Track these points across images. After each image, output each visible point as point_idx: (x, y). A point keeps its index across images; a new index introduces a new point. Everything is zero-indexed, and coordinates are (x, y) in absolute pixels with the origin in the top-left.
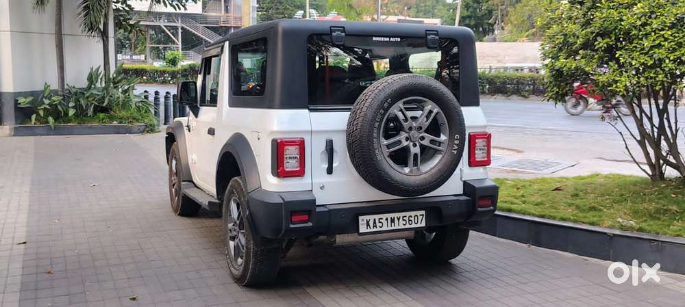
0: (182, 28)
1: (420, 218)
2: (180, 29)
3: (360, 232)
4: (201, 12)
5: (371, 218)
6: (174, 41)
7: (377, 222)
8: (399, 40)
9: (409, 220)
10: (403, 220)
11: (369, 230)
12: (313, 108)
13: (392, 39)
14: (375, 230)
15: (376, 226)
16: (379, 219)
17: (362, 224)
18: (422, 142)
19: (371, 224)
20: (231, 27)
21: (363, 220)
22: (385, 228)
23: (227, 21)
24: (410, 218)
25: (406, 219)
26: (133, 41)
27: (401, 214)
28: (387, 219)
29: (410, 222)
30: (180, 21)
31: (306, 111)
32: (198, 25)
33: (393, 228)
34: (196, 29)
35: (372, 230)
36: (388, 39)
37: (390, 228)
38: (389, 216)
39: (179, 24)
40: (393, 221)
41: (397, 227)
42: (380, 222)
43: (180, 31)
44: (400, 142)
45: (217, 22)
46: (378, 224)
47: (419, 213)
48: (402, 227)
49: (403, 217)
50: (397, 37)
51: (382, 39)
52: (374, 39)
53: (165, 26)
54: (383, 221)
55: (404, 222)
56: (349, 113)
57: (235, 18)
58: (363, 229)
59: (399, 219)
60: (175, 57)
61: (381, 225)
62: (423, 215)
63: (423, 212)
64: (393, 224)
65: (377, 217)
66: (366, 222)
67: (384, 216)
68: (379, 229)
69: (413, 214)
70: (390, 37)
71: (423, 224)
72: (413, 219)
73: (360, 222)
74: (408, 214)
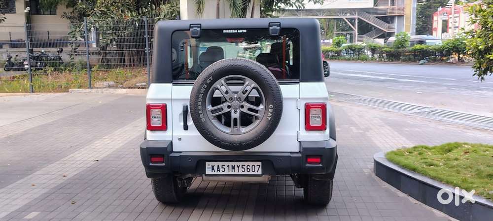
0: (359, 19)
1: (257, 168)
2: (357, 20)
3: (207, 173)
4: (372, 7)
5: (216, 164)
6: (352, 29)
7: (220, 167)
8: (245, 31)
9: (247, 169)
10: (242, 168)
11: (213, 173)
12: (175, 82)
14: (218, 173)
15: (219, 170)
16: (222, 165)
17: (208, 168)
18: (242, 110)
19: (216, 168)
20: (395, 16)
21: (209, 165)
22: (226, 172)
23: (393, 12)
24: (248, 167)
25: (245, 167)
26: (326, 30)
27: (241, 164)
28: (228, 166)
29: (248, 170)
30: (357, 14)
31: (171, 85)
32: (370, 16)
33: (233, 173)
34: (369, 19)
35: (216, 173)
37: (231, 173)
38: (231, 164)
39: (356, 16)
40: (233, 168)
41: (236, 173)
42: (222, 168)
43: (357, 21)
44: (222, 109)
45: (385, 13)
46: (221, 169)
47: (256, 164)
48: (241, 173)
49: (242, 166)
50: (244, 29)
51: (231, 31)
52: (224, 31)
53: (347, 18)
54: (226, 167)
55: (243, 170)
56: (192, 86)
57: (399, 9)
58: (208, 171)
59: (238, 167)
60: (340, 41)
61: (223, 170)
62: (260, 166)
63: (260, 163)
64: (233, 170)
65: (220, 164)
66: (211, 166)
67: (226, 164)
68: (221, 173)
69: (251, 164)
70: (237, 29)
71: (260, 172)
72: (250, 168)
73: (207, 166)
74: (246, 164)
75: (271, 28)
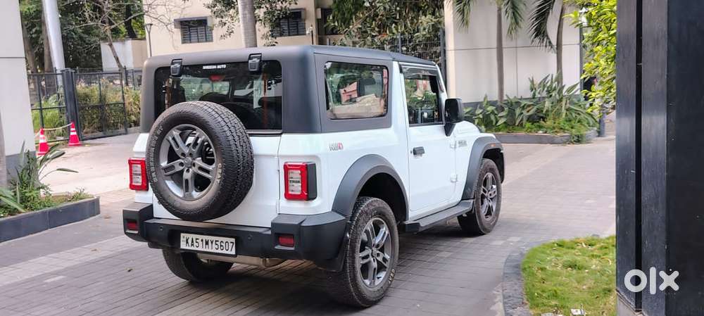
1: (230, 245)
3: (181, 247)
5: (191, 236)
7: (194, 240)
8: (224, 66)
9: (221, 246)
10: (216, 244)
11: (188, 248)
13: (219, 67)
14: (193, 248)
15: (193, 245)
17: (183, 241)
18: (194, 169)
19: (190, 241)
21: (184, 237)
22: (200, 249)
24: (222, 244)
25: (219, 243)
27: (214, 238)
28: (202, 240)
29: (222, 248)
33: (207, 250)
35: (190, 248)
36: (214, 67)
37: (204, 250)
38: (205, 238)
40: (207, 243)
41: (210, 250)
42: (196, 242)
44: (173, 167)
46: (195, 244)
47: (229, 240)
48: (214, 250)
49: (216, 241)
50: (224, 64)
51: (211, 67)
52: (204, 68)
54: (199, 241)
55: (217, 247)
58: (183, 245)
59: (212, 243)
61: (197, 244)
62: (233, 243)
63: (233, 240)
64: (207, 246)
65: (195, 236)
66: (186, 239)
67: (201, 237)
68: (195, 248)
69: (225, 239)
70: (217, 64)
71: (233, 252)
72: (224, 245)
73: (182, 239)
74: (220, 239)
75: (250, 61)
